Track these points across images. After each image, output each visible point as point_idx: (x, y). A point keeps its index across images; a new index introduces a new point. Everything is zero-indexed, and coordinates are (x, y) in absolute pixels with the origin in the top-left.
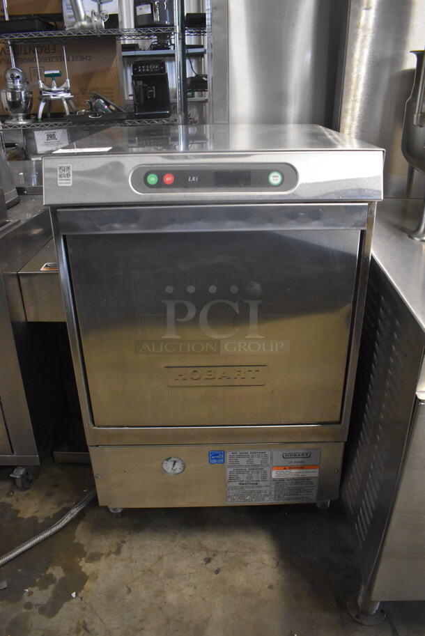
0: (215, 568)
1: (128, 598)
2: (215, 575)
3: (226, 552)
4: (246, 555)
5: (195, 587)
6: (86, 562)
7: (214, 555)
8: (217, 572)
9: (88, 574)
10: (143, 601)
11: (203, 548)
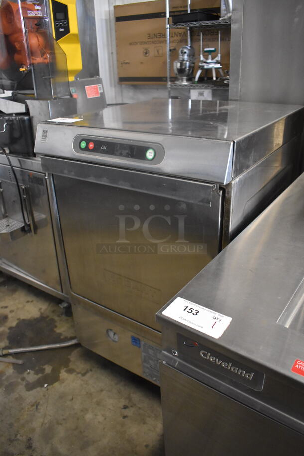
0: (125, 414)
1: (69, 403)
2: (121, 418)
3: (140, 408)
4: (149, 417)
5: (105, 419)
6: (65, 371)
7: (131, 406)
8: (124, 417)
9: (61, 378)
10: (74, 409)
11: (129, 398)
